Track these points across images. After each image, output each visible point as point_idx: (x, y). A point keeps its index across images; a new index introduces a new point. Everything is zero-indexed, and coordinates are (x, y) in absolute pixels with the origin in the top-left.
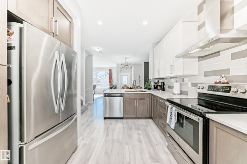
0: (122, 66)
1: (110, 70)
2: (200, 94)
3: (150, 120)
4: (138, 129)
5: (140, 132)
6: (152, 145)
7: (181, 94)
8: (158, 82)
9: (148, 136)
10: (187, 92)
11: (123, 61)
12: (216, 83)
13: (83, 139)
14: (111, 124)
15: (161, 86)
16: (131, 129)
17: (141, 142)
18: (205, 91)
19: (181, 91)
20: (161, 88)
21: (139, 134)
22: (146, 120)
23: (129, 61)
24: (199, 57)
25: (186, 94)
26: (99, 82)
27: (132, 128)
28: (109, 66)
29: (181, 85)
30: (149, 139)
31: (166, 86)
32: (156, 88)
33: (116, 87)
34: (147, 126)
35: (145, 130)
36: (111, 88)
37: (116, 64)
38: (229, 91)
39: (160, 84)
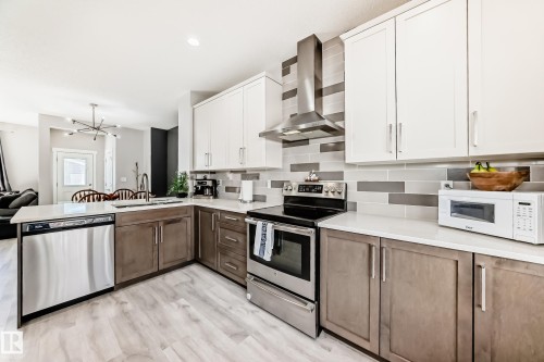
2: (287, 198)
3: (195, 268)
4: (175, 297)
5: (183, 301)
6: (221, 313)
7: (254, 201)
8: (205, 179)
9: (205, 300)
10: (265, 197)
12: (307, 181)
15: (211, 188)
16: (154, 305)
17: (197, 321)
18: (294, 193)
19: (254, 196)
20: (212, 192)
21: (184, 307)
22: (185, 270)
24: (285, 142)
25: (263, 199)
27: (156, 302)
29: (254, 185)
30: (210, 305)
31: (221, 189)
32: (199, 192)
34: (192, 282)
35: (194, 293)
38: (320, 192)
39: (209, 183)
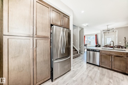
0: (104, 31)
1: (96, 35)
4: (111, 78)
11: (105, 28)
13: (73, 68)
14: (90, 67)
23: (110, 27)
26: (90, 42)
27: (105, 75)
28: (96, 33)
33: (100, 46)
36: (96, 46)
37: (100, 31)
